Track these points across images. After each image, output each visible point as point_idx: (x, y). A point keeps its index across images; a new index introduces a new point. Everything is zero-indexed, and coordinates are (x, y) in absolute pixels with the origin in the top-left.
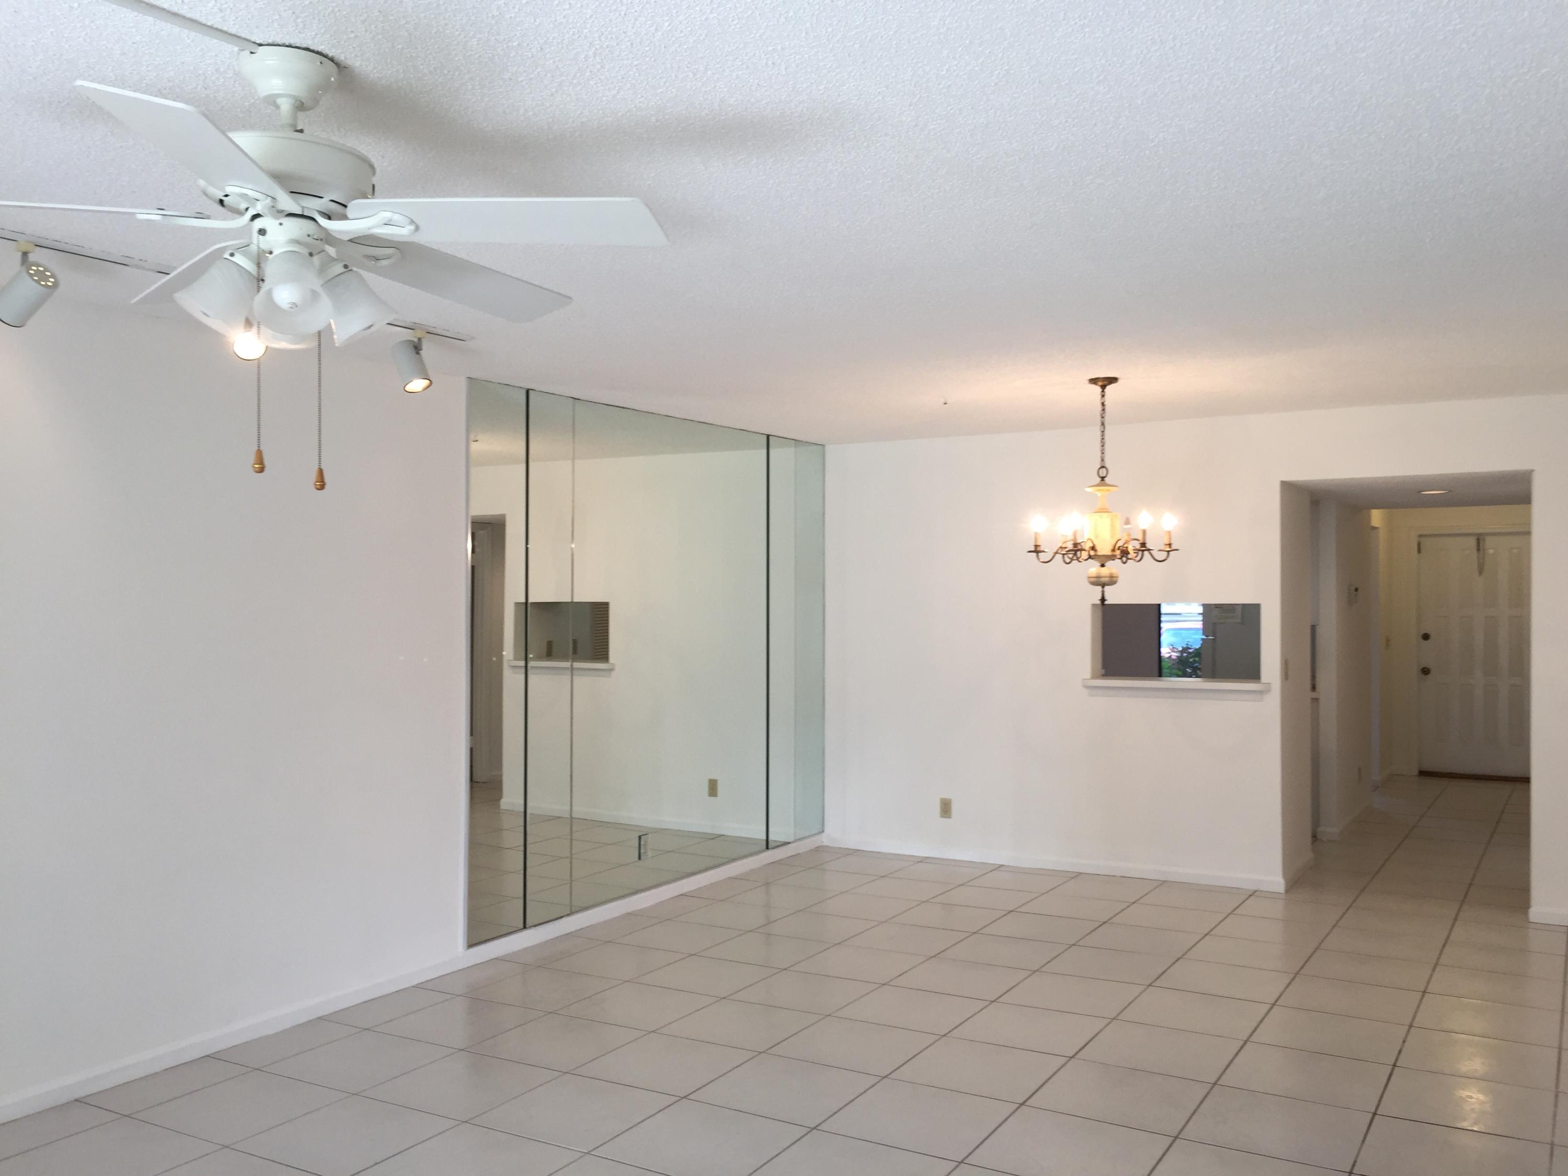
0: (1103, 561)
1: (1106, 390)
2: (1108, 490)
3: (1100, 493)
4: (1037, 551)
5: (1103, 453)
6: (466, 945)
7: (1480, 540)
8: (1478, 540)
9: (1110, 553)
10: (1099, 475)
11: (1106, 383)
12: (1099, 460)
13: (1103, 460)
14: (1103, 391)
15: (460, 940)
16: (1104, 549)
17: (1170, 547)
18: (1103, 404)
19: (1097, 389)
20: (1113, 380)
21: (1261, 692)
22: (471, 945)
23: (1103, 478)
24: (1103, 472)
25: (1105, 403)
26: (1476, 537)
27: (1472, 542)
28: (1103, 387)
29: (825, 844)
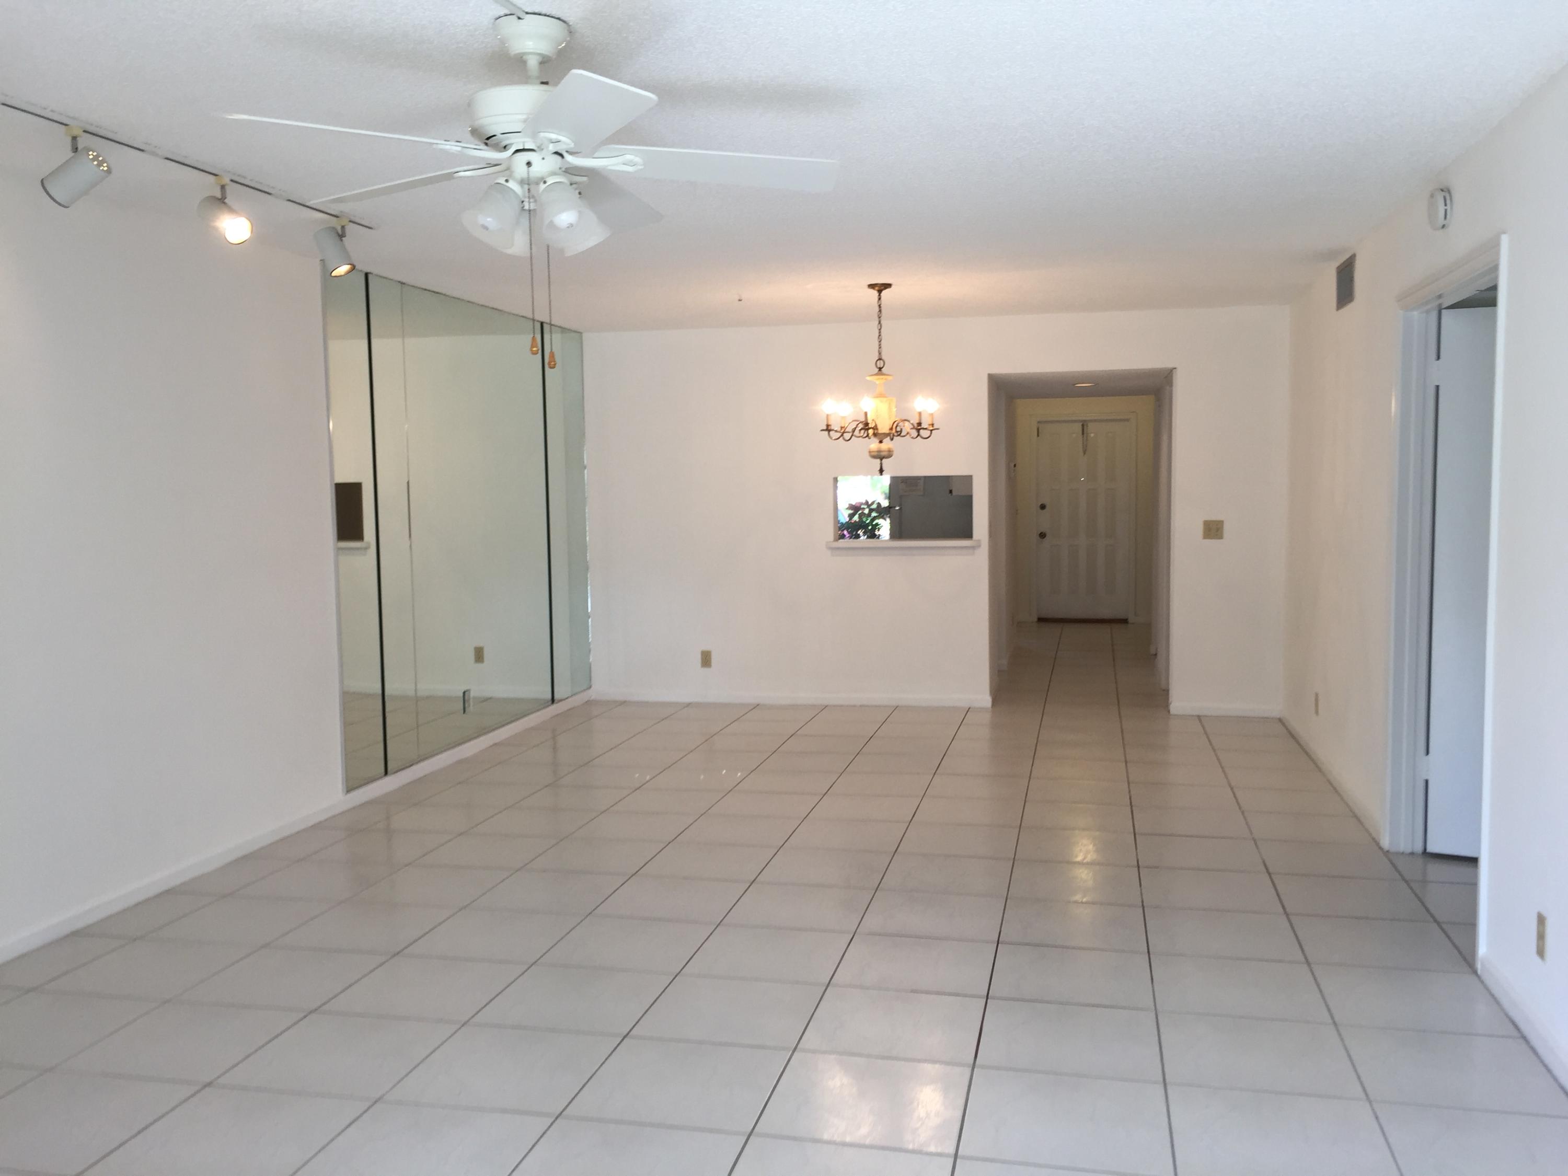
0: (880, 437)
1: (882, 294)
2: (885, 379)
3: (878, 381)
4: (828, 429)
5: (880, 345)
6: (345, 790)
7: (1084, 425)
8: (1083, 425)
9: (888, 432)
10: (876, 366)
11: (883, 288)
12: (877, 354)
13: (880, 354)
14: (879, 295)
15: (339, 785)
16: (884, 428)
17: (933, 427)
18: (880, 306)
19: (874, 293)
20: (888, 286)
21: (973, 548)
22: (349, 790)
23: (880, 369)
24: (880, 364)
25: (881, 306)
26: (1081, 424)
27: (1078, 427)
28: (880, 292)
29: (593, 698)
